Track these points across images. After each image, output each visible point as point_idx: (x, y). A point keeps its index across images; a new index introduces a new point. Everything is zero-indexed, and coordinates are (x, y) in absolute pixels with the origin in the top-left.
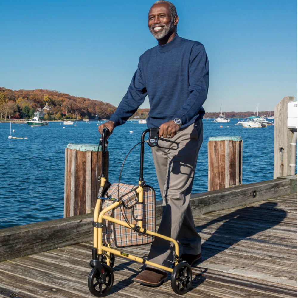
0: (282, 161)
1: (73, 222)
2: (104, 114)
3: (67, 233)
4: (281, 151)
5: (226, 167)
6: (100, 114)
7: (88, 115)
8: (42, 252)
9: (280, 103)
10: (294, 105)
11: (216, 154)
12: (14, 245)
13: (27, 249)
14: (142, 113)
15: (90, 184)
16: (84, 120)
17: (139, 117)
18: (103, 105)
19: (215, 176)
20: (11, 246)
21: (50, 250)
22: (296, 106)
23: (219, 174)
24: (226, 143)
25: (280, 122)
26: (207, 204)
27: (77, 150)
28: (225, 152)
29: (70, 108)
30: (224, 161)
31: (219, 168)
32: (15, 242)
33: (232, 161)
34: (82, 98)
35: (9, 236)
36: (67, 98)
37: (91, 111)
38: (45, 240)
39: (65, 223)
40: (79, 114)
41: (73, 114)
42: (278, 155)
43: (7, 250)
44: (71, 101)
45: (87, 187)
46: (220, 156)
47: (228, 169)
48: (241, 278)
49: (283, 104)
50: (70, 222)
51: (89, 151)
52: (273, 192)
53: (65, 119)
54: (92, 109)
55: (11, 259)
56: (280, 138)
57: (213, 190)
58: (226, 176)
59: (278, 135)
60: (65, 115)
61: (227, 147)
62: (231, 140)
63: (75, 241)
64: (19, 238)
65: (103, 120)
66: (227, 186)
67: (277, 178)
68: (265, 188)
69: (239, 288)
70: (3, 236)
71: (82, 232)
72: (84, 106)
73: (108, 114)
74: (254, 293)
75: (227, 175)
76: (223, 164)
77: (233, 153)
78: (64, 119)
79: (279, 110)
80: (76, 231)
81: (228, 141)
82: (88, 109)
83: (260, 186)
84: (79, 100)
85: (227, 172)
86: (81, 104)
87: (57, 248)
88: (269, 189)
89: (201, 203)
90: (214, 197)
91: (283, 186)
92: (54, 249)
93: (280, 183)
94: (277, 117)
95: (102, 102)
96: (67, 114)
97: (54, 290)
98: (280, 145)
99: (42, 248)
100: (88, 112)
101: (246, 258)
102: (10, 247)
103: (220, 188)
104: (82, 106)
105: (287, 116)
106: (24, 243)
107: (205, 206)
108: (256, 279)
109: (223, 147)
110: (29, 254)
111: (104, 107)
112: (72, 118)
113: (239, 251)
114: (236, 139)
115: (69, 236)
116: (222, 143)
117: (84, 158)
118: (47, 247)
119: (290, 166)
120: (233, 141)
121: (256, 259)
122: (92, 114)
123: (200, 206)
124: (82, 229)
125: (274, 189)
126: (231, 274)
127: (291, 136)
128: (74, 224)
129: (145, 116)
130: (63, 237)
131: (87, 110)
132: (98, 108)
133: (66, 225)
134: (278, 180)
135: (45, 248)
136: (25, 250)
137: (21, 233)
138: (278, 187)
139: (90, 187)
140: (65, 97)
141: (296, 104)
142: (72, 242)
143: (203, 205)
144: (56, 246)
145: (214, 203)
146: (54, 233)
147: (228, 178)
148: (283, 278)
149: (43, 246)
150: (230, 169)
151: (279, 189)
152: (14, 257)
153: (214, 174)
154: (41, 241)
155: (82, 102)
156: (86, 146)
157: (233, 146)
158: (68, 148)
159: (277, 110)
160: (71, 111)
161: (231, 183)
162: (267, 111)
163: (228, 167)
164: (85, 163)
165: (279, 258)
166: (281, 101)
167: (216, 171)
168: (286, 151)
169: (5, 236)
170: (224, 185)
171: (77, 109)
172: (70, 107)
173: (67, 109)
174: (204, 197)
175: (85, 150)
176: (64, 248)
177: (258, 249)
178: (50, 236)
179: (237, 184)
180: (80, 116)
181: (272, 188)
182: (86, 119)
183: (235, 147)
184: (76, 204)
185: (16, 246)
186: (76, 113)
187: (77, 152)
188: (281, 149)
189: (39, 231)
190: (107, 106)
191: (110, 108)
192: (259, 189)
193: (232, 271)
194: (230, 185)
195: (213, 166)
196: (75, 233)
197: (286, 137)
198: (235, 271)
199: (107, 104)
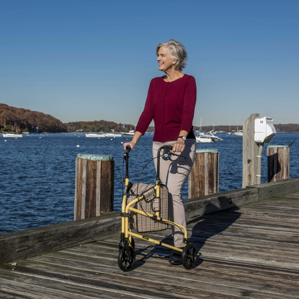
0: (250, 172)
1: (92, 222)
2: (45, 126)
3: (87, 232)
4: (249, 163)
5: (205, 176)
6: (41, 126)
7: (27, 127)
8: (68, 248)
9: (248, 119)
10: (260, 122)
11: (197, 165)
12: (47, 241)
13: (57, 245)
14: (85, 126)
15: (100, 190)
16: (23, 133)
17: (82, 130)
18: (44, 117)
19: (195, 184)
20: (45, 242)
21: (74, 247)
22: (262, 122)
23: (199, 183)
24: (206, 155)
25: (248, 136)
26: (193, 209)
27: (88, 159)
28: (204, 163)
29: (9, 120)
30: (203, 171)
31: (199, 177)
32: (48, 239)
33: (211, 171)
34: (22, 109)
35: (43, 233)
36: (5, 108)
37: (31, 123)
38: (70, 237)
39: (85, 224)
40: (18, 126)
41: (12, 126)
42: (246, 167)
43: (42, 246)
44: (9, 111)
45: (97, 193)
46: (200, 167)
47: (207, 178)
48: (241, 262)
49: (251, 120)
50: (89, 223)
51: (99, 160)
52: (244, 199)
53: (3, 132)
54: (32, 121)
55: (45, 254)
56: (248, 151)
57: (193, 197)
58: (205, 184)
59: (246, 149)
60: (3, 127)
61: (206, 159)
62: (210, 152)
63: (93, 239)
64: (51, 235)
65: (44, 132)
66: (206, 194)
67: (247, 187)
68: (238, 196)
69: (242, 268)
70: (39, 234)
71: (98, 231)
72: (24, 117)
73: (49, 127)
74: (255, 271)
75: (207, 184)
76: (203, 174)
77: (211, 164)
78: (1, 131)
79: (247, 125)
80: (94, 231)
81: (207, 153)
82: (28, 120)
83: (235, 193)
84: (18, 110)
85: (206, 181)
86: (20, 115)
87: (79, 245)
88: (241, 196)
89: (188, 208)
90: (199, 203)
91: (252, 194)
92: (76, 246)
93: (250, 191)
94: (245, 132)
95: (42, 113)
96: (5, 126)
97: (97, 273)
98: (248, 157)
99: (68, 245)
100: (28, 124)
101: (239, 248)
102: (44, 244)
103: (200, 196)
104: (21, 117)
105: (254, 131)
106: (54, 240)
107: (192, 210)
108: (252, 262)
109: (203, 159)
110: (58, 249)
111: (45, 119)
112: (11, 130)
113: (232, 244)
114: (214, 151)
115: (88, 235)
116: (202, 155)
117: (94, 166)
118: (72, 244)
119: (257, 177)
120: (211, 153)
121: (247, 249)
122: (32, 126)
123: (188, 211)
124: (98, 229)
125: (246, 196)
126: (232, 259)
127: (257, 149)
128: (92, 224)
129: (88, 130)
130: (84, 235)
131: (27, 122)
132: (39, 120)
133: (86, 225)
134: (248, 188)
135: (70, 245)
136: (55, 246)
137: (52, 231)
138: (248, 195)
139: (100, 193)
140: (3, 107)
141: (262, 120)
142: (90, 240)
143: (190, 210)
144: (79, 243)
145: (199, 208)
146: (77, 232)
147: (208, 186)
148: (273, 261)
149: (69, 243)
150: (209, 179)
151: (249, 196)
152: (47, 253)
153: (194, 183)
154: (67, 239)
155: (21, 114)
156: (96, 156)
157: (212, 158)
158: (79, 158)
159: (245, 126)
160: (10, 122)
161: (210, 191)
162: (211, 126)
163: (207, 176)
164: (95, 171)
165: (266, 248)
166: (249, 118)
167: (196, 180)
168: (253, 162)
169: (40, 233)
170: (204, 193)
171: (16, 121)
172: (8, 118)
173: (5, 121)
174: (191, 203)
175: (96, 159)
176: (85, 245)
177: (246, 243)
178: (74, 234)
179: (215, 192)
180: (20, 128)
181: (244, 196)
182: (26, 132)
183: (213, 159)
184: (87, 208)
185: (48, 242)
186: (15, 125)
187: (88, 161)
188: (249, 161)
189: (66, 230)
190: (48, 118)
191: (52, 120)
192: (234, 196)
193: (232, 258)
194: (209, 193)
195: (194, 176)
196: (93, 233)
197: (253, 150)
198: (234, 258)
199: (49, 116)
